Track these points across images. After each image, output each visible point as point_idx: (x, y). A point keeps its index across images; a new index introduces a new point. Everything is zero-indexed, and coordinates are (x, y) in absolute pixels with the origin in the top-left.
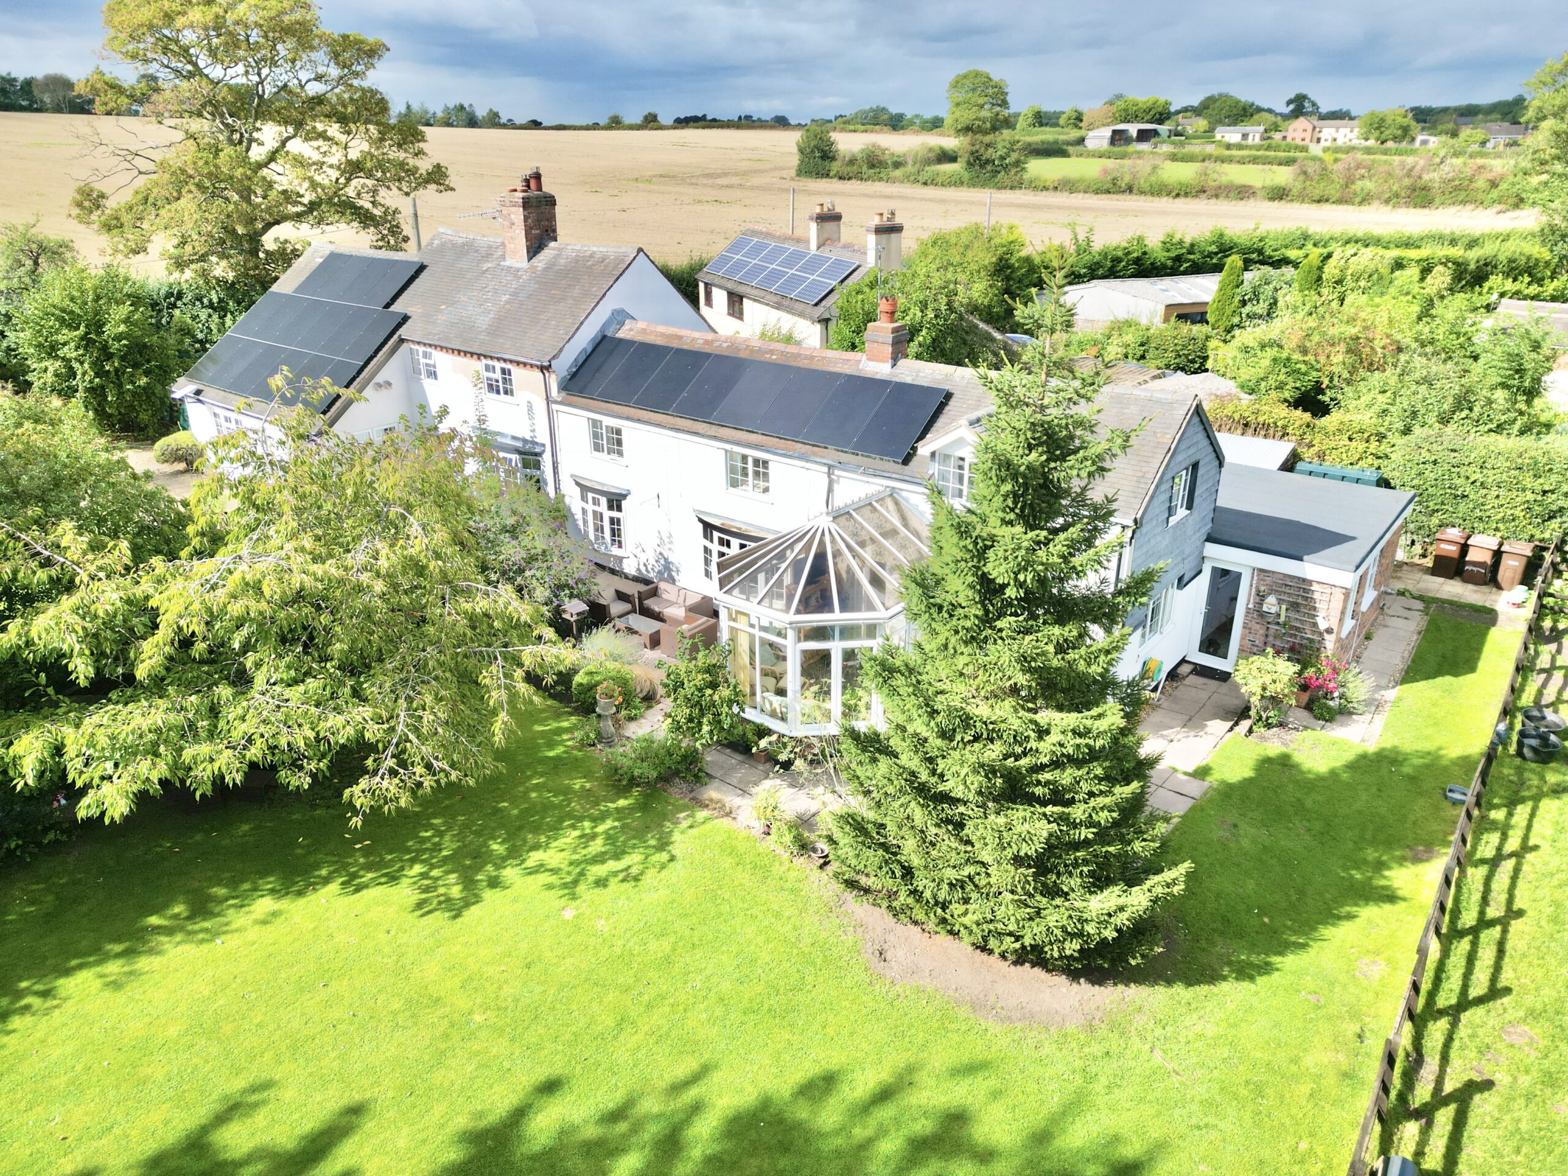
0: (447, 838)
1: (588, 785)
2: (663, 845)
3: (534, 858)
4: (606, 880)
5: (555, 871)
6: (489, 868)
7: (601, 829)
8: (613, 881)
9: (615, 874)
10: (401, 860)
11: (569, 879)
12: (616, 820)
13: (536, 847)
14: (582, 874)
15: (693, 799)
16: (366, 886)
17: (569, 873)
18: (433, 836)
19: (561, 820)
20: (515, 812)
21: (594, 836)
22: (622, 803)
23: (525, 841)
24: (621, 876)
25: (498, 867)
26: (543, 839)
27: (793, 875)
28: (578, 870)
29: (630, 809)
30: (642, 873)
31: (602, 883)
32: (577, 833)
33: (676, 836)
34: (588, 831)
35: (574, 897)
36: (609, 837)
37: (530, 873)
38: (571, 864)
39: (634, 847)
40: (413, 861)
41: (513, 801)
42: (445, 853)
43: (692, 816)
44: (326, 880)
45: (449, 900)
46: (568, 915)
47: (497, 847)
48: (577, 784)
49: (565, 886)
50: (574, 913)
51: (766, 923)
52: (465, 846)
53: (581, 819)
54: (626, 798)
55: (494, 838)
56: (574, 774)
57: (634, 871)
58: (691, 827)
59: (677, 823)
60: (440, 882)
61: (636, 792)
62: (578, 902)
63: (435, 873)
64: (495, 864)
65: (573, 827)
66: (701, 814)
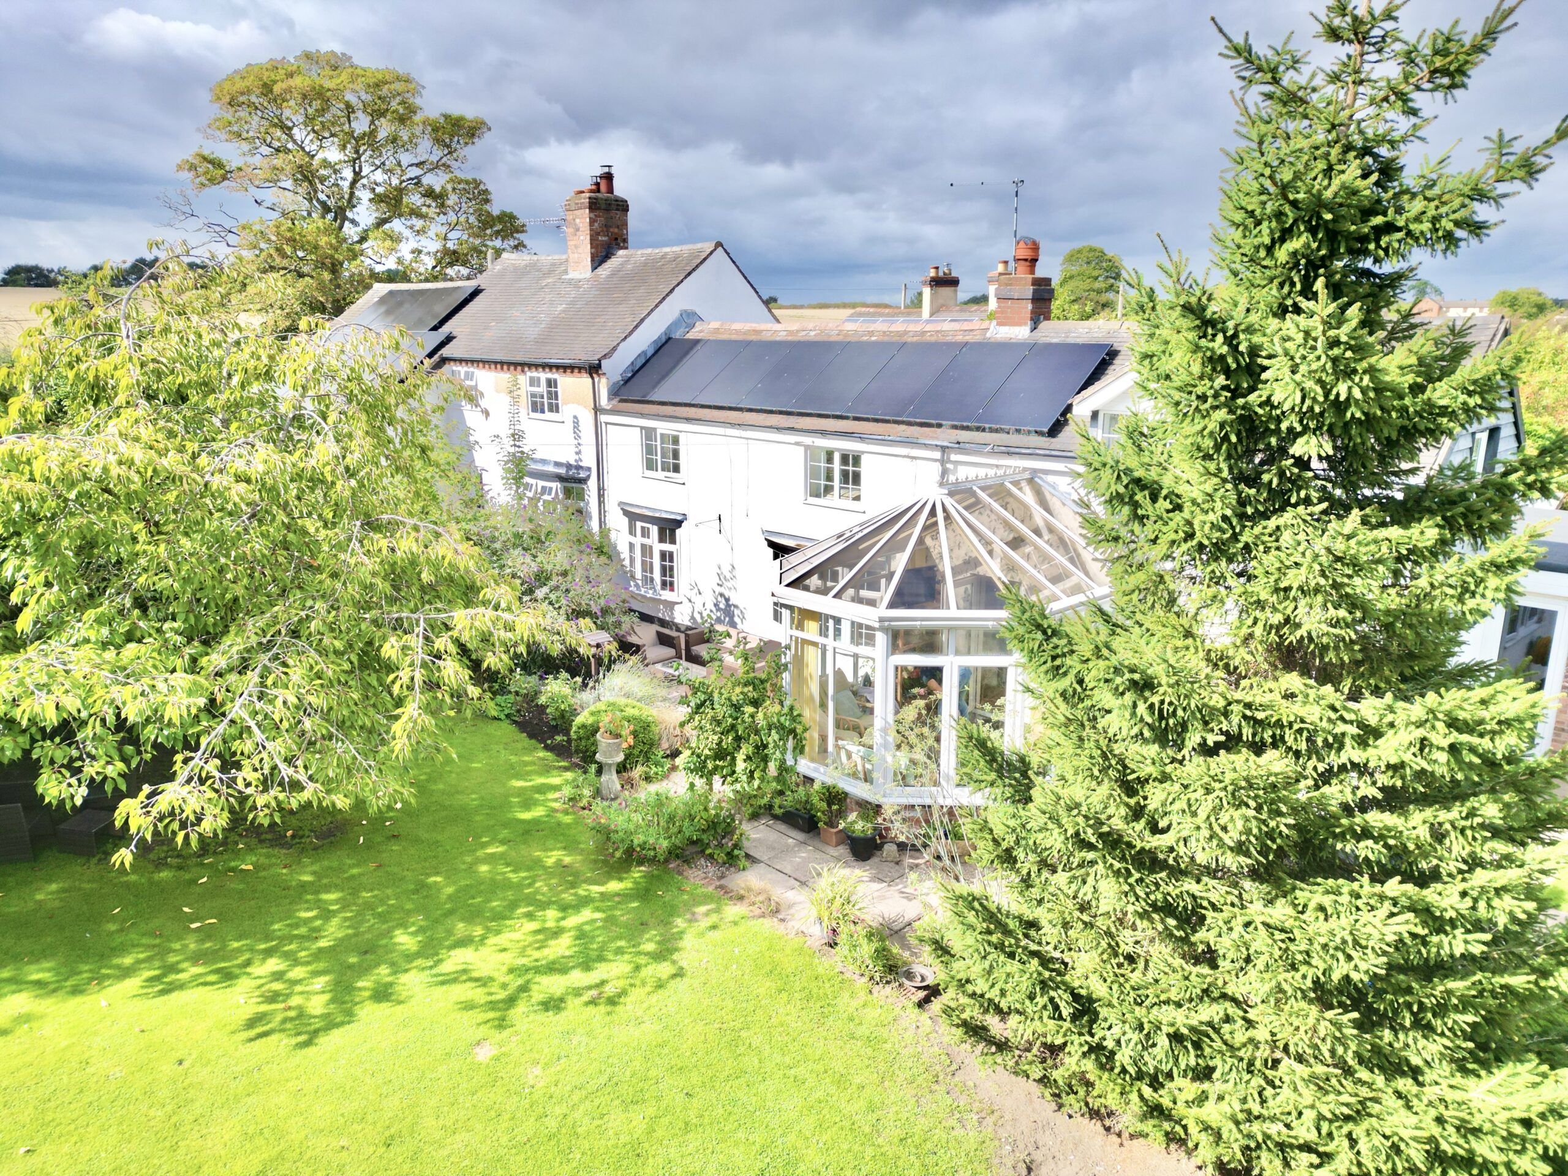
0: (335, 921)
1: (567, 860)
2: (663, 953)
3: (455, 960)
4: (562, 1000)
5: (483, 982)
6: (383, 970)
7: (572, 921)
8: (574, 1004)
9: (577, 992)
10: (251, 950)
11: (502, 995)
12: (597, 909)
13: (465, 942)
14: (524, 988)
15: (721, 887)
16: (181, 986)
17: (504, 986)
18: (316, 918)
19: (513, 905)
20: (450, 890)
21: (557, 933)
22: (614, 886)
23: (450, 932)
24: (586, 997)
25: (396, 970)
26: (478, 931)
27: (872, 1014)
28: (520, 981)
29: (624, 897)
30: (623, 993)
31: (554, 1004)
32: (534, 925)
33: (689, 942)
34: (551, 924)
35: (501, 1024)
36: (581, 935)
37: (443, 983)
38: (511, 971)
39: (619, 951)
40: (269, 953)
41: (451, 874)
42: (323, 943)
43: (718, 910)
44: (126, 973)
45: (301, 1014)
46: (484, 1054)
47: (405, 940)
48: (552, 858)
49: (492, 1005)
50: (495, 1052)
51: (819, 1094)
52: (356, 935)
53: (544, 906)
54: (621, 879)
55: (404, 925)
56: (550, 843)
57: (609, 990)
58: (714, 927)
59: (693, 920)
60: (298, 988)
61: (638, 873)
62: (506, 1033)
63: (298, 973)
64: (393, 964)
65: (530, 916)
66: (732, 911)
